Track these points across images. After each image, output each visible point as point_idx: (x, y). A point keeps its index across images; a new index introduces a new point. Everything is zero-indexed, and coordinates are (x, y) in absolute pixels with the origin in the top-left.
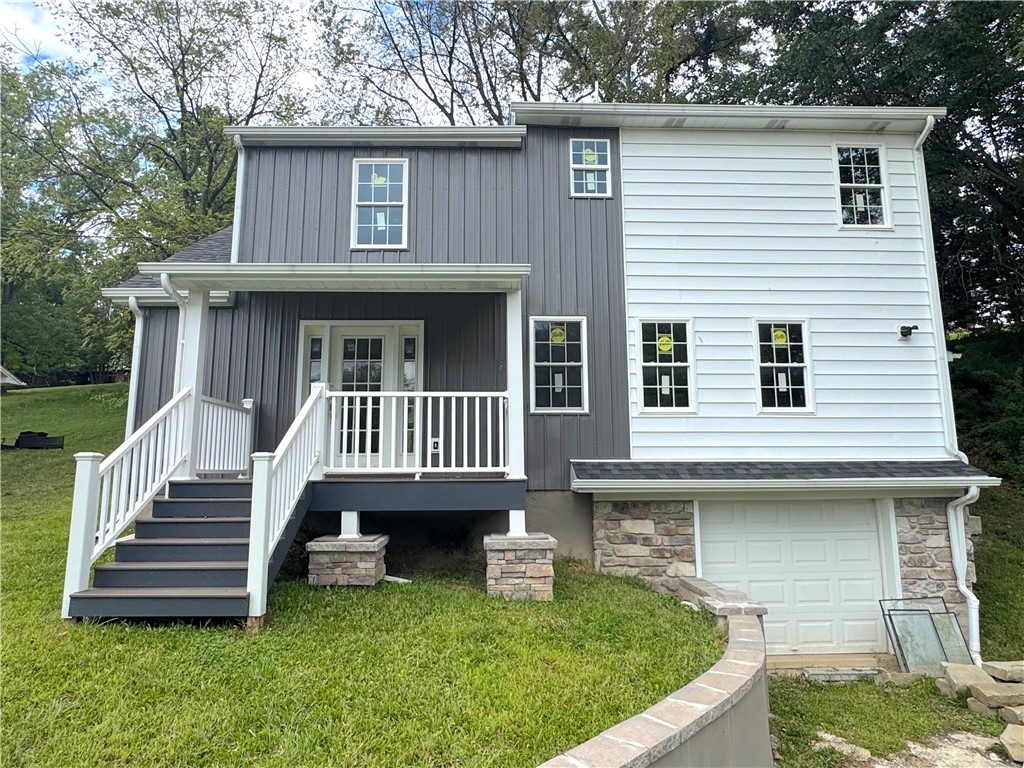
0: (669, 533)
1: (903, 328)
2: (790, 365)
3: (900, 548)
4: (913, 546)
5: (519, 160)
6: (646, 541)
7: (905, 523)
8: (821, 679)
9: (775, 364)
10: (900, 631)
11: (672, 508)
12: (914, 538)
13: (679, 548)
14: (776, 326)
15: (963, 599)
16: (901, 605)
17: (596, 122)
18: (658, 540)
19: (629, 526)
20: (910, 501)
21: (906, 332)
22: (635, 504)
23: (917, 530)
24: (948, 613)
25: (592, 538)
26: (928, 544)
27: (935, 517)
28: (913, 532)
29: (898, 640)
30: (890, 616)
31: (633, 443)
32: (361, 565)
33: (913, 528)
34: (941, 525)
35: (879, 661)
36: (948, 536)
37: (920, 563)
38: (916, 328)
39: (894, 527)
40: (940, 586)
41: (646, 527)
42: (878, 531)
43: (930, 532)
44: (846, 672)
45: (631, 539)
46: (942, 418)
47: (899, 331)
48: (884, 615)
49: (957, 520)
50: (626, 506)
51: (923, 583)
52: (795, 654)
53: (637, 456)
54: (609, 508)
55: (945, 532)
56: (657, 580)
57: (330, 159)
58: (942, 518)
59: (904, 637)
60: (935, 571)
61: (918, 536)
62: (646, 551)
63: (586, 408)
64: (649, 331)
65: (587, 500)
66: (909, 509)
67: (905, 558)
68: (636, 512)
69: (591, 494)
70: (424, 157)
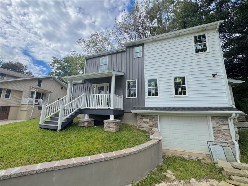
0: (152, 122)
1: (213, 75)
2: (182, 86)
3: (213, 129)
4: (217, 129)
5: (125, 53)
6: (148, 123)
7: (215, 123)
8: (187, 158)
9: (178, 86)
10: (213, 150)
11: (153, 117)
12: (218, 126)
13: (155, 125)
14: (178, 77)
15: (234, 144)
16: (214, 143)
17: (139, 43)
18: (150, 123)
19: (144, 120)
20: (216, 117)
21: (214, 76)
22: (145, 115)
23: (218, 124)
24: (228, 147)
25: (137, 122)
26: (222, 128)
27: (224, 121)
28: (217, 125)
29: (211, 152)
30: (210, 145)
31: (146, 104)
32: (86, 123)
33: (217, 124)
34: (226, 124)
35: (207, 156)
36: (229, 127)
37: (220, 133)
38: (217, 74)
39: (211, 123)
40: (227, 139)
41: (148, 120)
42: (208, 124)
43: (223, 125)
44: (194, 158)
45: (145, 122)
46: (226, 96)
47: (211, 75)
48: (208, 145)
49: (231, 123)
50: (143, 116)
51: (221, 138)
52: (185, 151)
53: (146, 106)
54: (140, 116)
55: (228, 125)
56: (150, 131)
57: (97, 58)
58: (227, 122)
59: (213, 151)
60: (225, 136)
61: (219, 126)
62: (148, 125)
63: (137, 97)
64: (149, 81)
65: (136, 114)
66: (215, 119)
67: (215, 131)
68: (145, 117)
69: (137, 113)
70: (110, 56)
